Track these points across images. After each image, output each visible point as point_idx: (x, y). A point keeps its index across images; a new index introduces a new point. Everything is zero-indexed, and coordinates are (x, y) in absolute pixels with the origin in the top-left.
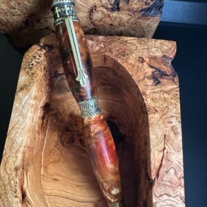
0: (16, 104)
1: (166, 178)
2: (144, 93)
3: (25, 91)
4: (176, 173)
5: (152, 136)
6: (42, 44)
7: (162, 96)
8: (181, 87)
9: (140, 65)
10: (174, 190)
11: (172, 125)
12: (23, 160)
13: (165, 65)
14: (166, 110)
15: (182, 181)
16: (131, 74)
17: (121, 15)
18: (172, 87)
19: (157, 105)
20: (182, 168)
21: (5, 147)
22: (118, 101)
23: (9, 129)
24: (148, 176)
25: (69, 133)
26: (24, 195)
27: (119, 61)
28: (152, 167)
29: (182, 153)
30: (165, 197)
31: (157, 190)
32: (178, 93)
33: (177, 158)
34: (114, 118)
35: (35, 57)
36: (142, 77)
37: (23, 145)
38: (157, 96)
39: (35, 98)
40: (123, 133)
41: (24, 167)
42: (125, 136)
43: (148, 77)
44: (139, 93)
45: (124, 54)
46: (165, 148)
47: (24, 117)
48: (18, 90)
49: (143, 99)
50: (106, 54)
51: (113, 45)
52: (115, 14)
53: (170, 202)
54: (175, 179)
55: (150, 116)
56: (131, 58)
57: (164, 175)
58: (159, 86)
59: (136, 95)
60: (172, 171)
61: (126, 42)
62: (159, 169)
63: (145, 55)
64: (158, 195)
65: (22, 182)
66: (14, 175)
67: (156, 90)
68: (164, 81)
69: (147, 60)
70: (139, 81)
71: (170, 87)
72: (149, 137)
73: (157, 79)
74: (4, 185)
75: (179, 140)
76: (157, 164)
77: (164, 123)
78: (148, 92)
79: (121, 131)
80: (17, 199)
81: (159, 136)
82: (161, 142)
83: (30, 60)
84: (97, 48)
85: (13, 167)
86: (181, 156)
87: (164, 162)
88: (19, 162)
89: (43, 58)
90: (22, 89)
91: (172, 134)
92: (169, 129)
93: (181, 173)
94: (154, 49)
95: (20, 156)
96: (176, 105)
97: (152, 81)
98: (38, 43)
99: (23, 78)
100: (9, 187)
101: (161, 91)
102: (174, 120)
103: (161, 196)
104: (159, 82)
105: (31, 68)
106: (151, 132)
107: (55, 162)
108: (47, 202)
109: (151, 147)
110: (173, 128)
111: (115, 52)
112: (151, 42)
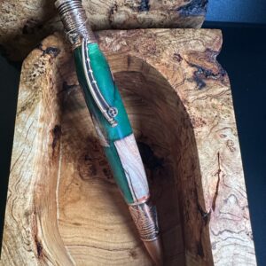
0: (18, 129)
1: (225, 209)
2: (185, 101)
3: (28, 111)
4: (237, 202)
5: (201, 156)
6: (44, 48)
7: (210, 103)
9: (177, 64)
10: (237, 224)
11: (226, 139)
13: (209, 61)
14: (216, 121)
15: (247, 212)
16: (165, 76)
18: (221, 90)
19: (204, 115)
20: (245, 195)
21: (9, 186)
22: (149, 116)
23: (12, 162)
25: (88, 162)
26: (39, 248)
27: (149, 61)
28: (206, 197)
29: (243, 175)
30: (227, 234)
31: (214, 226)
32: (231, 96)
33: (237, 181)
34: (146, 138)
35: (37, 66)
36: (180, 80)
37: (33, 182)
38: (203, 103)
39: (42, 119)
40: (160, 156)
41: (36, 211)
42: (162, 159)
43: (188, 80)
44: (179, 102)
45: (153, 51)
46: (220, 171)
48: (18, 110)
49: (185, 109)
50: (131, 53)
51: (138, 41)
53: (233, 241)
54: (238, 210)
55: (196, 130)
57: (221, 207)
58: (204, 89)
59: (174, 105)
60: (232, 200)
61: (155, 35)
62: (215, 197)
63: (182, 50)
64: (216, 233)
65: (35, 231)
66: (24, 222)
67: (201, 96)
68: (210, 82)
69: (186, 57)
70: (177, 86)
71: (219, 90)
72: (197, 158)
73: (201, 82)
74: (13, 237)
75: (237, 158)
76: (212, 192)
77: (215, 137)
78: (190, 99)
79: (156, 153)
80: (32, 254)
81: (211, 156)
82: (214, 163)
83: (31, 70)
84: (118, 47)
85: (22, 212)
87: (220, 189)
88: (29, 206)
89: (47, 66)
90: (23, 109)
91: (227, 151)
92: (222, 145)
93: (244, 201)
94: (192, 42)
95: (30, 197)
96: (229, 112)
97: (194, 84)
99: (23, 95)
100: (19, 239)
101: (208, 96)
102: (228, 133)
103: (220, 233)
104: (204, 85)
105: (33, 81)
106: (199, 151)
107: (74, 201)
108: (69, 253)
109: (202, 170)
110: (227, 143)
111: (142, 51)
112: (189, 33)
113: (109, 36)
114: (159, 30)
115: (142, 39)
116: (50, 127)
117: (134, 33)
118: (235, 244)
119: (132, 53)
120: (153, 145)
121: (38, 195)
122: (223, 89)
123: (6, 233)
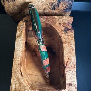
0: (16, 42)
1: (70, 65)
2: (61, 36)
3: (19, 38)
4: (73, 63)
5: (65, 51)
7: (68, 37)
8: (74, 33)
9: (60, 26)
12: (20, 61)
13: (69, 26)
14: (69, 42)
15: (75, 66)
16: (56, 29)
17: (56, 11)
19: (66, 40)
20: (75, 62)
21: (14, 57)
22: (52, 40)
23: (15, 51)
24: (64, 65)
26: (21, 73)
27: (52, 25)
28: (65, 62)
30: (69, 71)
31: (66, 69)
32: (74, 36)
33: (74, 58)
35: (22, 25)
36: (60, 31)
37: (20, 56)
38: (66, 37)
39: (23, 40)
40: (55, 51)
41: (21, 64)
42: (56, 52)
43: (63, 31)
44: (60, 37)
45: (54, 22)
46: (69, 55)
47: (20, 47)
48: (17, 37)
49: (61, 39)
51: (50, 19)
52: (53, 11)
53: (71, 73)
54: (73, 65)
55: (64, 44)
56: (57, 24)
57: (69, 64)
58: (67, 33)
59: (59, 37)
60: (72, 63)
61: (54, 18)
62: (67, 62)
63: (61, 22)
65: (20, 69)
66: (18, 66)
67: (66, 35)
68: (68, 32)
69: (62, 24)
71: (71, 34)
72: (63, 52)
75: (74, 52)
76: (67, 61)
77: (69, 47)
78: (63, 36)
81: (67, 51)
82: (68, 53)
83: (20, 26)
84: (44, 21)
85: (17, 64)
86: (75, 58)
87: (69, 60)
88: (19, 62)
89: (24, 25)
90: (18, 37)
91: (72, 50)
92: (70, 49)
93: (75, 63)
94: (65, 20)
95: (19, 60)
96: (73, 40)
97: (64, 32)
98: (22, 20)
99: (18, 33)
100: (16, 71)
101: (68, 35)
102: (72, 45)
103: (68, 71)
104: (67, 32)
105: (21, 29)
106: (64, 50)
107: (30, 63)
109: (64, 55)
110: (72, 48)
111: (50, 22)
112: (64, 17)
113: (42, 17)
114: (55, 16)
115: (51, 19)
116: (24, 42)
117: (48, 17)
118: (72, 74)
119: (48, 23)
120: (53, 48)
121: (21, 60)
122: (72, 34)
123: (13, 69)
